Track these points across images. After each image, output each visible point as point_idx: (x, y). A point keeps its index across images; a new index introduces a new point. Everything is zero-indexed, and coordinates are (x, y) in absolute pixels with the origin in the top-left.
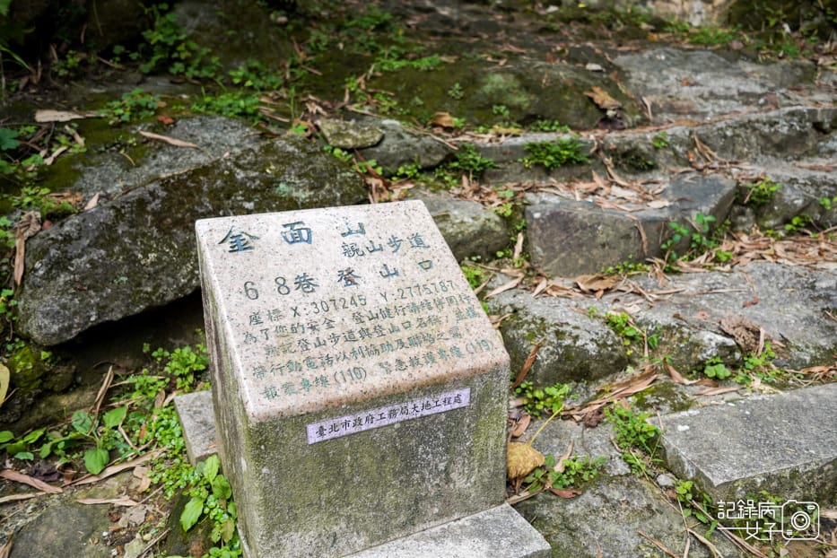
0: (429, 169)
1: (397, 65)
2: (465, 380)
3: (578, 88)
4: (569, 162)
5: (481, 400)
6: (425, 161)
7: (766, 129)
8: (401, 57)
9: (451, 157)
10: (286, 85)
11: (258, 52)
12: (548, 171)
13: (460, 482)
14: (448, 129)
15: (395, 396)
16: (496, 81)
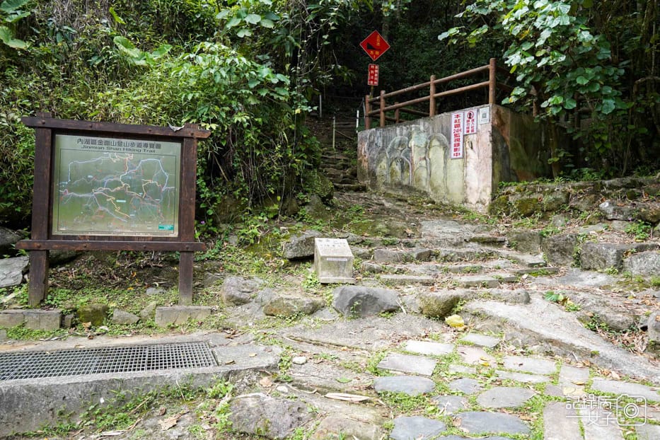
0: (358, 244)
1: (357, 221)
2: (347, 257)
3: (402, 228)
4: (391, 244)
5: (349, 261)
6: (357, 242)
7: (450, 240)
8: (359, 219)
9: (363, 241)
10: (328, 225)
11: (322, 217)
12: (387, 246)
13: (346, 272)
14: (366, 236)
15: (337, 257)
16: (380, 226)
